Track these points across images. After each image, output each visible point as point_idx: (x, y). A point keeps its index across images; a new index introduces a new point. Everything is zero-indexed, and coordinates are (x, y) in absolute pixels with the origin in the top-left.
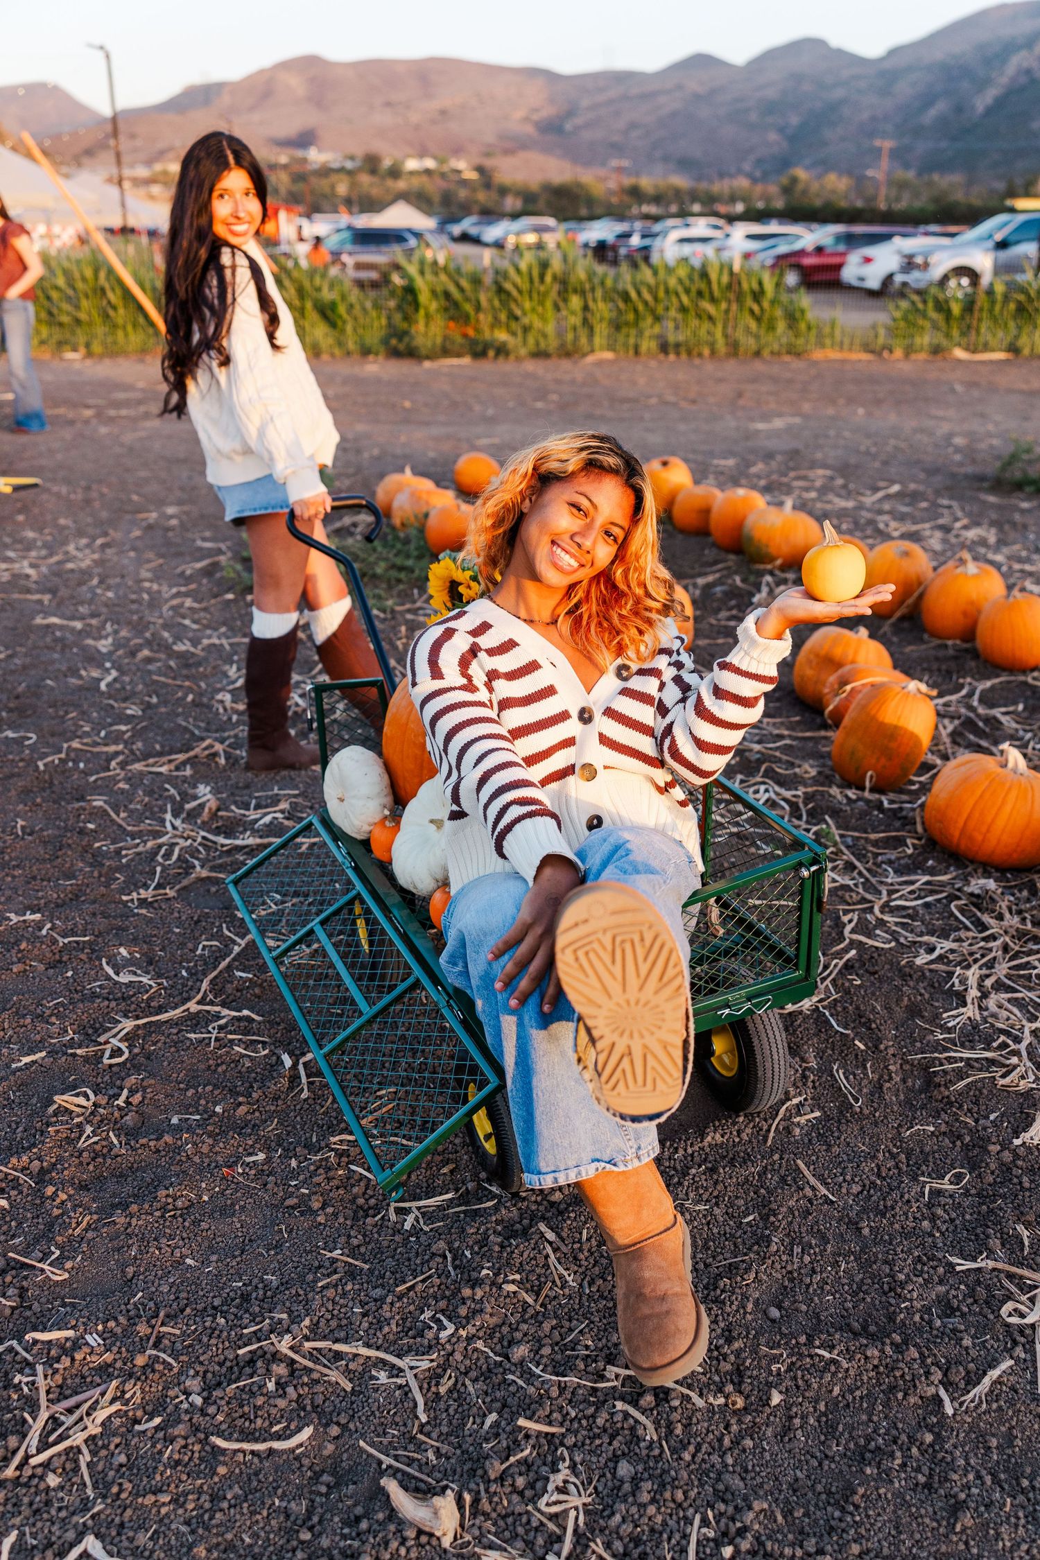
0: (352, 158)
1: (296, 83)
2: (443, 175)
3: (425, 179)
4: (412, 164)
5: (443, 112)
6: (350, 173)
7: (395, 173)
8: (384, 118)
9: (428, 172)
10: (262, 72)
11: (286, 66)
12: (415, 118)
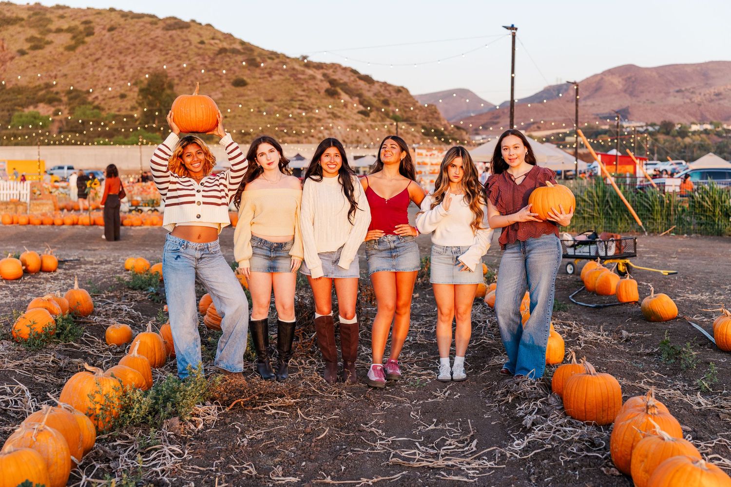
0: (653, 125)
1: (617, 82)
2: (718, 134)
3: (704, 136)
4: (694, 128)
5: (718, 95)
6: (651, 134)
7: (683, 133)
8: (675, 100)
9: (706, 132)
10: (596, 76)
11: (611, 72)
12: (697, 99)
